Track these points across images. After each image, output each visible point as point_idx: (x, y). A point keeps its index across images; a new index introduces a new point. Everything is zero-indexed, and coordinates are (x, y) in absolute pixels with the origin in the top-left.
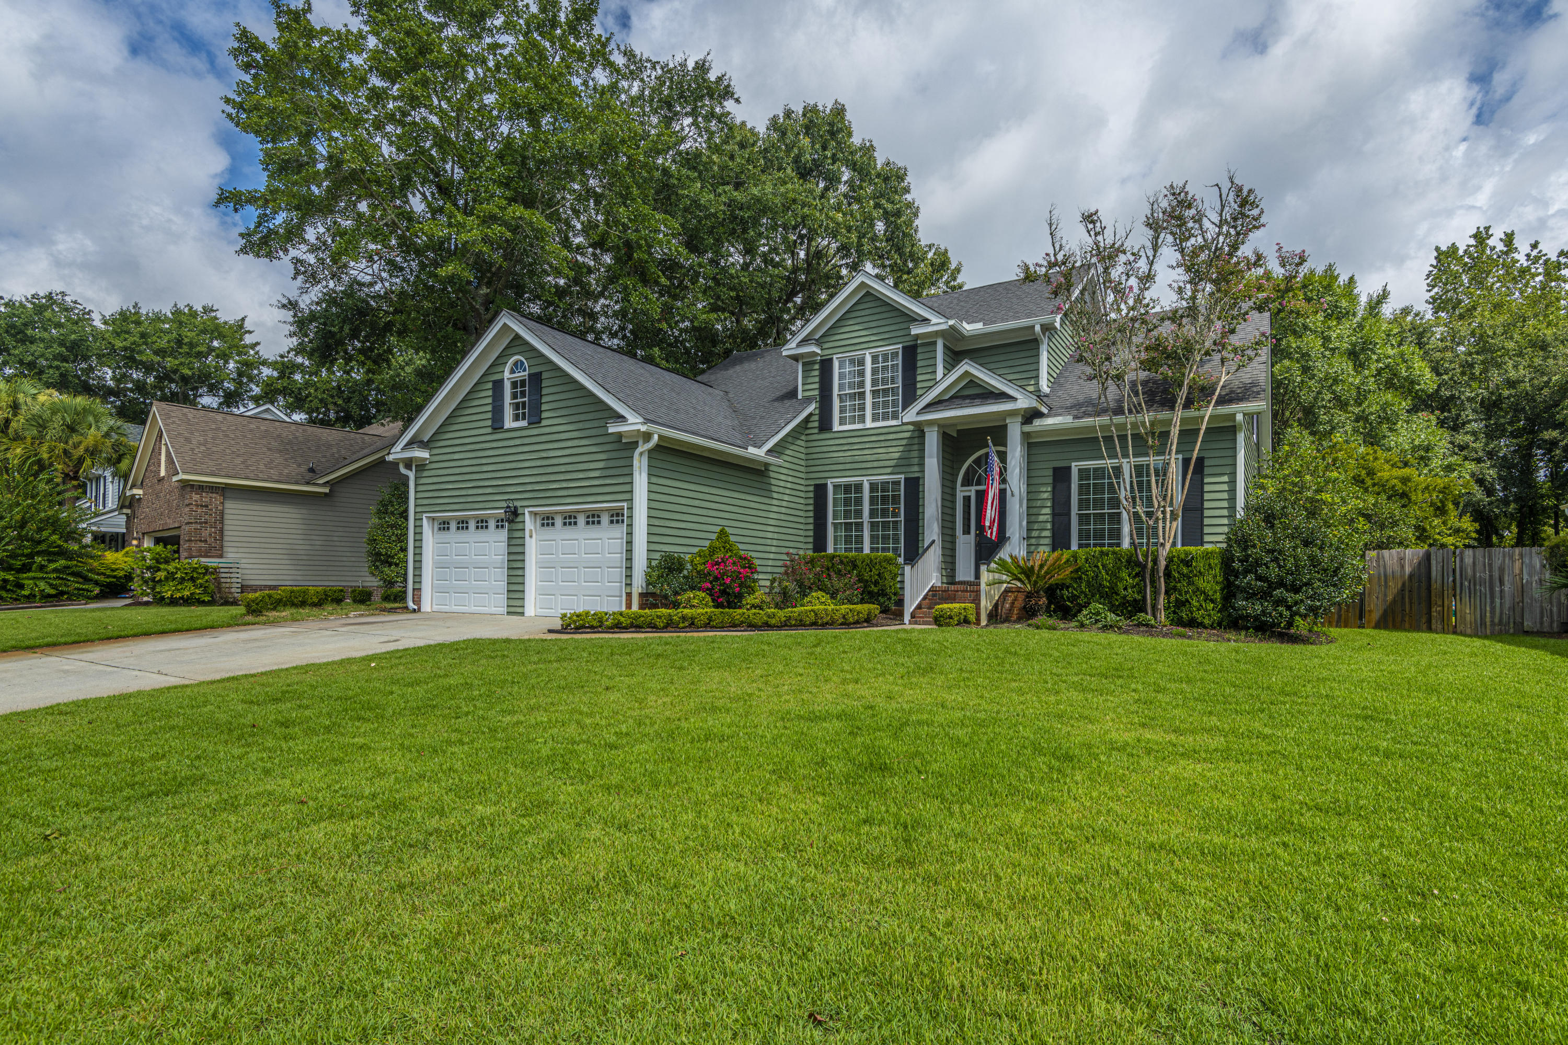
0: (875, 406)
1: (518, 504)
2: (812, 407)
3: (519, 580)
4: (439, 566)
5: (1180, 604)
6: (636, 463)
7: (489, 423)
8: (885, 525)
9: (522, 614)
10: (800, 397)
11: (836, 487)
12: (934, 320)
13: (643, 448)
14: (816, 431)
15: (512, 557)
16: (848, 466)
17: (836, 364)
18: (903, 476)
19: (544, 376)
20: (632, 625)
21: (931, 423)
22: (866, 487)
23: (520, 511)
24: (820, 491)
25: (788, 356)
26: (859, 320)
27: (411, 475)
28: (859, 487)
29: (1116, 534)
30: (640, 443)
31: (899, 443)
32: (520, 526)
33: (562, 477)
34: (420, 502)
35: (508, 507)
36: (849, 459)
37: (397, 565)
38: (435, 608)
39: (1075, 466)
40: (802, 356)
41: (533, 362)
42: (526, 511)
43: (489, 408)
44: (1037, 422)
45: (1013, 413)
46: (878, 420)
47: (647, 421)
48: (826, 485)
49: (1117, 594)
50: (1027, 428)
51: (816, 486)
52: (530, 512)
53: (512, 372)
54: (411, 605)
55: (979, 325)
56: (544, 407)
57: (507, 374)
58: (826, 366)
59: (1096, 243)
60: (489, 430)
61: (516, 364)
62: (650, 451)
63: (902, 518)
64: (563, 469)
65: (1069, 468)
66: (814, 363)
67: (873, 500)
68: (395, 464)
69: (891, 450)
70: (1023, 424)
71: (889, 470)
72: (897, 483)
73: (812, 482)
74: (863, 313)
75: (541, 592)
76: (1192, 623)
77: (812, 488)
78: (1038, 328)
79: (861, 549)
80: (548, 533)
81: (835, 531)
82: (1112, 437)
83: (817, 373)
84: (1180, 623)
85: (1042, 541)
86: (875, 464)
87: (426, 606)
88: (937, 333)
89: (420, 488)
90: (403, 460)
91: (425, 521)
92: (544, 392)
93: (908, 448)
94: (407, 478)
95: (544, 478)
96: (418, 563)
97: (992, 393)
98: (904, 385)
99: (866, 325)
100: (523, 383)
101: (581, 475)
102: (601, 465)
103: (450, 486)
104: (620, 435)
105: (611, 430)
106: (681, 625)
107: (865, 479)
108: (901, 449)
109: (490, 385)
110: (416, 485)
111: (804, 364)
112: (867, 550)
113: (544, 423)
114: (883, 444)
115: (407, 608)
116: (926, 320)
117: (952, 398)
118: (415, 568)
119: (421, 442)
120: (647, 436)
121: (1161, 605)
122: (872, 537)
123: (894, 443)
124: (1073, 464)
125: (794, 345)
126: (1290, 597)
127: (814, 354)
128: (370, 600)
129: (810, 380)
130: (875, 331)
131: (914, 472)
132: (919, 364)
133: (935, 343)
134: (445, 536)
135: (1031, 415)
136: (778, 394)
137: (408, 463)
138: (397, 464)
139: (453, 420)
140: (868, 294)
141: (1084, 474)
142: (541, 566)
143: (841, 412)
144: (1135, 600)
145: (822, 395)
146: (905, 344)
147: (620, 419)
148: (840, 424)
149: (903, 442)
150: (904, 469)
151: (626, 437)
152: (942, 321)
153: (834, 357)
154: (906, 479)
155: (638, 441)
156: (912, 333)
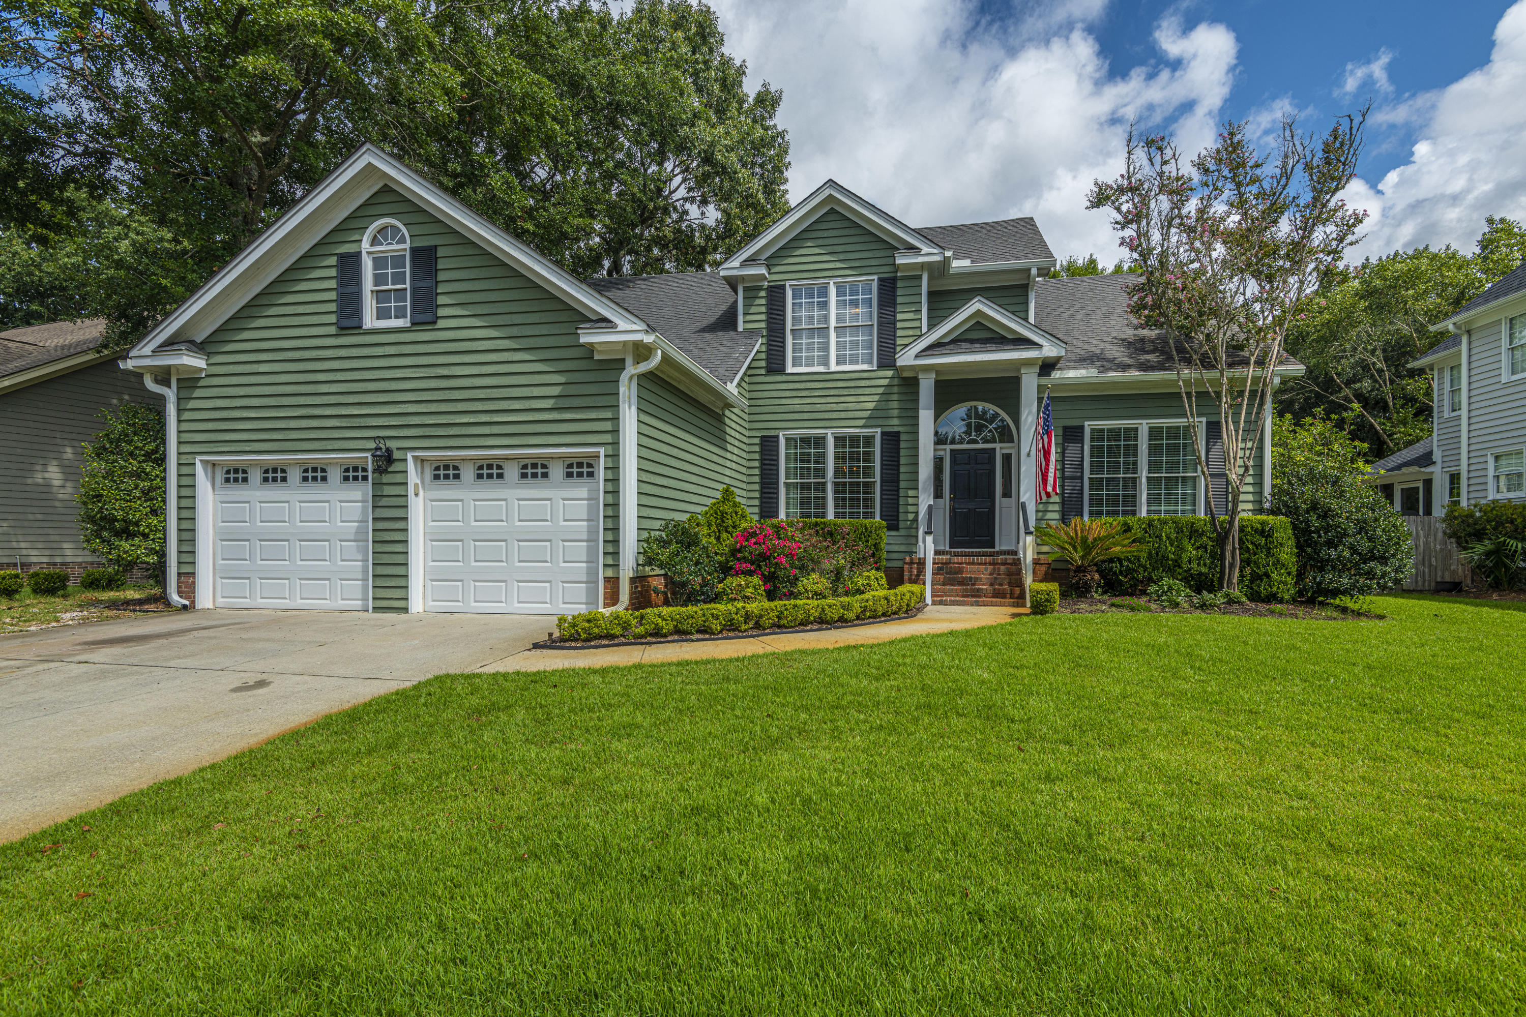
0: (840, 346)
1: (392, 444)
2: (759, 344)
3: (399, 559)
4: (224, 537)
5: (1256, 577)
6: (622, 390)
7: (333, 319)
8: (855, 487)
9: (405, 610)
10: (740, 329)
11: (788, 440)
12: (925, 249)
13: (632, 369)
14: (763, 371)
15: (381, 525)
16: (806, 416)
17: (789, 293)
18: (879, 430)
19: (441, 252)
21: (927, 369)
22: (831, 441)
23: (397, 455)
24: (768, 445)
25: (724, 278)
26: (820, 242)
27: (171, 394)
28: (820, 441)
29: (1131, 501)
30: (629, 361)
31: (873, 391)
32: (398, 478)
33: (480, 406)
34: (186, 437)
35: (377, 449)
36: (808, 408)
37: (145, 536)
38: (221, 601)
39: (1089, 425)
40: (743, 278)
41: (418, 230)
42: (409, 456)
43: (333, 295)
44: (1056, 374)
45: (1028, 363)
46: (844, 363)
47: (651, 329)
48: (777, 437)
49: (1180, 567)
50: (1044, 380)
51: (763, 438)
52: (415, 458)
53: (374, 242)
54: (175, 598)
55: (966, 263)
56: (441, 300)
57: (365, 245)
58: (776, 294)
59: (1161, 174)
60: (333, 330)
61: (382, 230)
62: (642, 376)
63: (878, 478)
64: (481, 394)
65: (1082, 427)
66: (760, 288)
67: (838, 457)
68: (138, 376)
69: (863, 398)
70: (1039, 375)
71: (861, 422)
72: (869, 440)
73: (759, 434)
74: (826, 234)
75: (434, 577)
76: (1272, 598)
77: (757, 441)
78: (1034, 271)
79: (824, 515)
80: (448, 491)
81: (788, 492)
83: (763, 301)
84: (1255, 597)
85: (1051, 507)
86: (843, 415)
87: (205, 599)
88: (922, 266)
89: (186, 416)
90: (152, 370)
91: (199, 469)
92: (441, 276)
93: (885, 397)
94: (162, 399)
95: (443, 407)
96: (188, 536)
97: (1004, 337)
98: (880, 324)
99: (830, 249)
100: (398, 261)
101: (516, 405)
102: (556, 391)
103: (253, 414)
104: (590, 349)
105: (583, 340)
106: (743, 627)
107: (829, 432)
108: (876, 398)
109: (333, 261)
110: (180, 411)
111: (745, 289)
112: (830, 516)
113: (441, 324)
114: (852, 392)
115: (168, 604)
116: (912, 248)
117: (953, 342)
118: (180, 541)
119: (192, 342)
120: (641, 352)
121: (1235, 581)
122: (836, 499)
123: (868, 391)
124: (1086, 423)
125: (736, 264)
127: (762, 277)
128: (64, 587)
129: (753, 310)
130: (842, 257)
131: (895, 425)
132: (899, 300)
133: (920, 277)
134: (238, 492)
135: (1047, 367)
136: (705, 323)
137: (163, 376)
138: (141, 376)
139: (254, 312)
140: (832, 211)
141: (1098, 434)
142: (434, 537)
143: (794, 351)
144: (1200, 574)
145: (770, 329)
146: (882, 276)
147: (604, 325)
148: (794, 366)
149: (881, 390)
150: (880, 422)
151: (599, 352)
152: (935, 251)
153: (788, 284)
154: (882, 433)
155: (623, 360)
156: (898, 262)
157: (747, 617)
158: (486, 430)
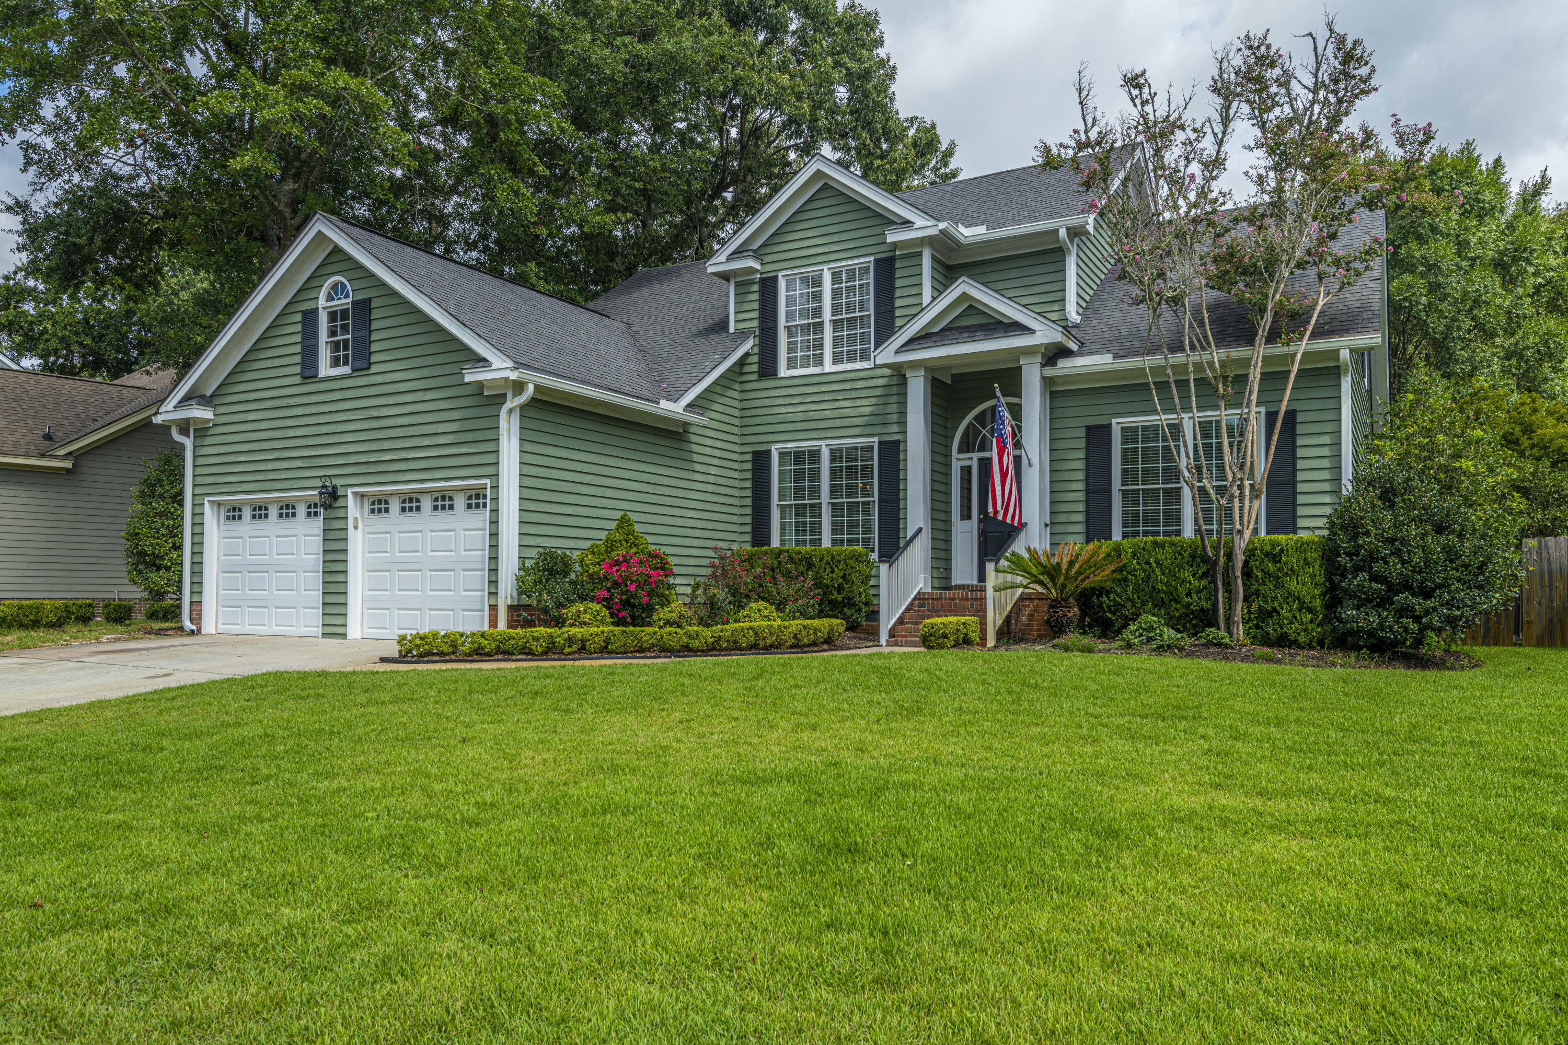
0: (837, 341)
1: (338, 482)
2: (748, 345)
3: (340, 588)
4: (226, 569)
5: (1265, 614)
6: (503, 424)
7: (298, 369)
8: (852, 508)
9: (344, 636)
10: (732, 330)
11: (782, 454)
12: (919, 223)
13: (513, 403)
14: (755, 377)
15: (330, 557)
16: (799, 426)
17: (782, 284)
18: (876, 439)
19: (374, 304)
20: (498, 651)
21: (915, 365)
22: (825, 455)
23: (340, 492)
24: (761, 460)
25: (715, 274)
26: (816, 223)
27: (188, 443)
28: (815, 455)
29: (1174, 518)
30: (509, 396)
31: (871, 393)
32: (341, 513)
33: (399, 444)
34: (200, 480)
35: (324, 487)
36: (800, 417)
37: (168, 569)
38: (222, 628)
39: (1118, 424)
40: (735, 273)
41: (358, 284)
42: (350, 491)
43: (298, 349)
44: (1063, 363)
45: (1029, 351)
46: (842, 362)
47: (518, 365)
48: (769, 452)
49: (1178, 602)
50: (1050, 372)
51: (755, 453)
52: (355, 494)
53: (328, 298)
54: (188, 625)
55: (982, 229)
56: (374, 347)
57: (322, 301)
58: (768, 287)
59: (1144, 116)
60: (298, 380)
61: (333, 287)
62: (522, 407)
63: (876, 497)
64: (400, 432)
65: (1108, 427)
66: (751, 282)
67: (834, 472)
68: (165, 428)
69: (859, 402)
70: (1043, 366)
71: (857, 432)
72: (868, 449)
73: (750, 449)
74: (821, 213)
75: (371, 605)
76: (1283, 641)
77: (749, 457)
78: (1063, 232)
79: (818, 542)
80: (381, 522)
81: (781, 516)
82: (1168, 382)
83: (756, 297)
84: (1266, 641)
85: (1073, 528)
86: (838, 423)
87: (209, 625)
88: (922, 241)
89: (200, 461)
90: (177, 422)
91: (207, 507)
92: (374, 325)
93: (881, 401)
94: (182, 447)
95: (374, 446)
96: (198, 566)
97: (1000, 322)
98: (877, 314)
99: (824, 230)
100: (345, 313)
101: (426, 442)
102: (455, 427)
103: (243, 458)
104: (480, 385)
105: (468, 379)
106: (567, 650)
107: (823, 443)
108: (874, 401)
109: (298, 317)
110: (195, 457)
111: (738, 285)
112: (826, 543)
113: (374, 369)
114: (848, 395)
115: (181, 628)
116: (907, 223)
117: (942, 330)
118: (193, 573)
119: (202, 397)
120: (519, 387)
121: (1238, 618)
122: (834, 524)
123: (864, 393)
124: (1114, 421)
125: (723, 258)
126: (1418, 604)
127: (752, 270)
128: (129, 618)
129: (746, 307)
130: (836, 238)
131: (891, 433)
132: (898, 283)
133: (920, 254)
134: (235, 527)
135: (1054, 354)
136: (702, 326)
137: (184, 427)
138: (169, 427)
139: (246, 366)
140: (826, 187)
141: (1129, 434)
142: (371, 568)
143: (790, 350)
144: (1202, 610)
145: (762, 328)
146: (879, 256)
147: (481, 364)
148: (789, 368)
149: (878, 392)
150: (878, 430)
151: (489, 388)
152: (929, 224)
153: (780, 274)
154: (880, 443)
155: (505, 395)
156: (888, 241)
157: (570, 640)
158: (403, 466)
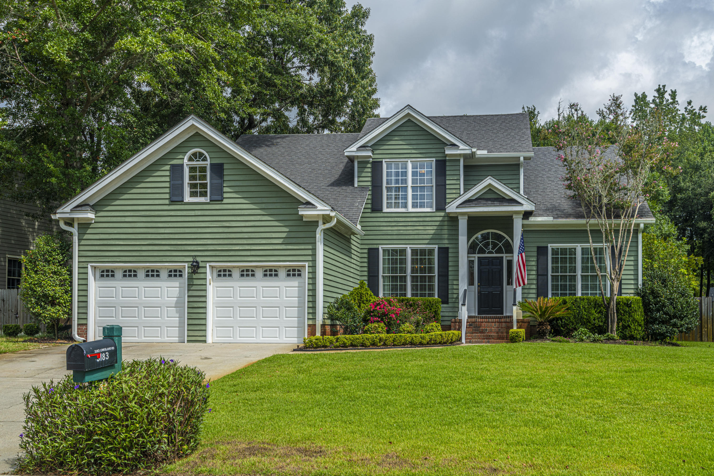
0: (414, 197)
1: (199, 259)
2: (368, 195)
3: (202, 316)
6: (318, 236)
7: (167, 196)
8: (423, 278)
9: (205, 341)
10: (356, 185)
11: (384, 250)
12: (462, 147)
13: (322, 226)
14: (370, 211)
15: (192, 299)
16: (395, 237)
17: (384, 166)
18: (437, 246)
19: (226, 167)
21: (463, 214)
22: (409, 252)
24: (373, 253)
25: (347, 156)
26: (402, 138)
28: (403, 252)
29: (573, 288)
30: (321, 222)
31: (433, 223)
32: (202, 276)
34: (84, 253)
35: (194, 262)
36: (396, 232)
39: (550, 246)
40: (358, 157)
43: (167, 185)
44: (532, 219)
45: (518, 213)
46: (417, 207)
47: (333, 209)
48: (378, 249)
50: (526, 222)
51: (369, 249)
52: (210, 266)
53: (191, 160)
54: (77, 337)
55: (485, 152)
56: (225, 189)
57: (185, 161)
58: (377, 166)
60: (167, 202)
63: (436, 274)
65: (547, 247)
66: (368, 162)
67: (413, 261)
69: (427, 228)
70: (523, 219)
71: (426, 242)
72: (431, 252)
73: (367, 247)
74: (406, 133)
75: (218, 325)
77: (366, 251)
78: (522, 159)
79: (405, 295)
81: (384, 282)
83: (369, 170)
85: (531, 291)
86: (416, 237)
88: (460, 155)
89: (84, 242)
91: (90, 269)
92: (226, 178)
93: (440, 228)
95: (226, 242)
97: (505, 199)
98: (437, 185)
99: (408, 142)
100: (202, 169)
105: (300, 213)
107: (408, 246)
108: (435, 228)
109: (168, 168)
111: (359, 163)
112: (409, 295)
113: (225, 201)
114: (421, 224)
116: (455, 146)
117: (476, 199)
122: (412, 285)
123: (430, 224)
124: (549, 245)
125: (355, 149)
127: (369, 157)
129: (364, 174)
130: (415, 147)
131: (446, 243)
132: (448, 173)
133: (459, 160)
134: (109, 281)
140: (409, 122)
141: (555, 252)
142: (219, 306)
143: (388, 199)
145: (373, 186)
146: (438, 159)
147: (311, 206)
148: (387, 207)
149: (437, 224)
150: (437, 241)
151: (307, 218)
152: (467, 148)
153: (384, 160)
154: (439, 248)
156: (447, 152)
